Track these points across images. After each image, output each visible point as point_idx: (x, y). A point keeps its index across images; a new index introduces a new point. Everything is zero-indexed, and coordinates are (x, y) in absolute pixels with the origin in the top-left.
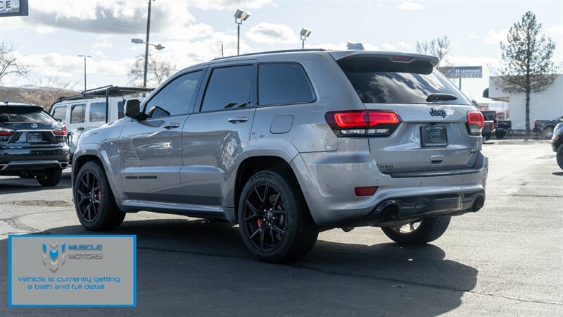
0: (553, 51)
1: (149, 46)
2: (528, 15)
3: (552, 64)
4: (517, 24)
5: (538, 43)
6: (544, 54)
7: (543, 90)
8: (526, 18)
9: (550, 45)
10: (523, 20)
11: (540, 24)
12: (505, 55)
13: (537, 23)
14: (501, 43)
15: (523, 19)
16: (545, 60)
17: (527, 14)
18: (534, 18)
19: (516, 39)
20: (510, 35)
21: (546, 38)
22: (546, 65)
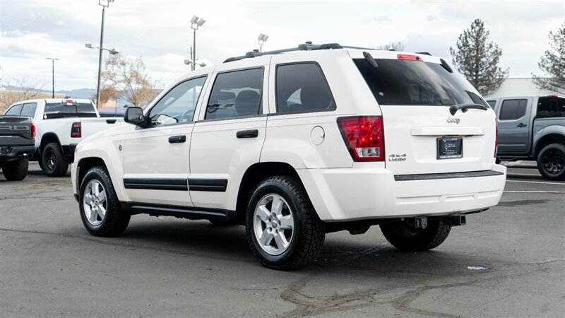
0: (500, 57)
1: (103, 51)
2: (477, 23)
3: (500, 69)
4: (466, 31)
5: (486, 50)
6: (491, 60)
7: (491, 94)
8: (475, 25)
9: (496, 51)
10: (472, 28)
11: (488, 32)
12: (455, 60)
13: (486, 30)
14: (451, 49)
15: (472, 26)
16: (493, 66)
17: (475, 22)
18: (482, 25)
19: (466, 45)
20: (460, 42)
21: (494, 45)
22: (494, 71)
